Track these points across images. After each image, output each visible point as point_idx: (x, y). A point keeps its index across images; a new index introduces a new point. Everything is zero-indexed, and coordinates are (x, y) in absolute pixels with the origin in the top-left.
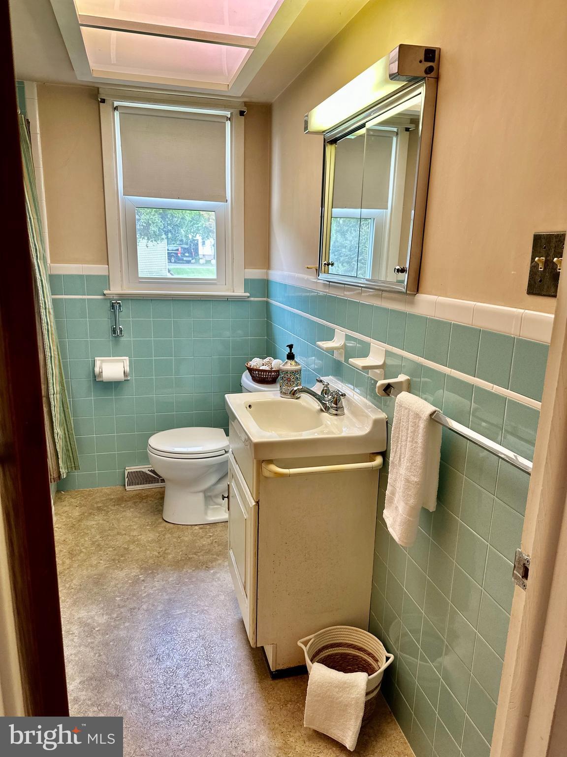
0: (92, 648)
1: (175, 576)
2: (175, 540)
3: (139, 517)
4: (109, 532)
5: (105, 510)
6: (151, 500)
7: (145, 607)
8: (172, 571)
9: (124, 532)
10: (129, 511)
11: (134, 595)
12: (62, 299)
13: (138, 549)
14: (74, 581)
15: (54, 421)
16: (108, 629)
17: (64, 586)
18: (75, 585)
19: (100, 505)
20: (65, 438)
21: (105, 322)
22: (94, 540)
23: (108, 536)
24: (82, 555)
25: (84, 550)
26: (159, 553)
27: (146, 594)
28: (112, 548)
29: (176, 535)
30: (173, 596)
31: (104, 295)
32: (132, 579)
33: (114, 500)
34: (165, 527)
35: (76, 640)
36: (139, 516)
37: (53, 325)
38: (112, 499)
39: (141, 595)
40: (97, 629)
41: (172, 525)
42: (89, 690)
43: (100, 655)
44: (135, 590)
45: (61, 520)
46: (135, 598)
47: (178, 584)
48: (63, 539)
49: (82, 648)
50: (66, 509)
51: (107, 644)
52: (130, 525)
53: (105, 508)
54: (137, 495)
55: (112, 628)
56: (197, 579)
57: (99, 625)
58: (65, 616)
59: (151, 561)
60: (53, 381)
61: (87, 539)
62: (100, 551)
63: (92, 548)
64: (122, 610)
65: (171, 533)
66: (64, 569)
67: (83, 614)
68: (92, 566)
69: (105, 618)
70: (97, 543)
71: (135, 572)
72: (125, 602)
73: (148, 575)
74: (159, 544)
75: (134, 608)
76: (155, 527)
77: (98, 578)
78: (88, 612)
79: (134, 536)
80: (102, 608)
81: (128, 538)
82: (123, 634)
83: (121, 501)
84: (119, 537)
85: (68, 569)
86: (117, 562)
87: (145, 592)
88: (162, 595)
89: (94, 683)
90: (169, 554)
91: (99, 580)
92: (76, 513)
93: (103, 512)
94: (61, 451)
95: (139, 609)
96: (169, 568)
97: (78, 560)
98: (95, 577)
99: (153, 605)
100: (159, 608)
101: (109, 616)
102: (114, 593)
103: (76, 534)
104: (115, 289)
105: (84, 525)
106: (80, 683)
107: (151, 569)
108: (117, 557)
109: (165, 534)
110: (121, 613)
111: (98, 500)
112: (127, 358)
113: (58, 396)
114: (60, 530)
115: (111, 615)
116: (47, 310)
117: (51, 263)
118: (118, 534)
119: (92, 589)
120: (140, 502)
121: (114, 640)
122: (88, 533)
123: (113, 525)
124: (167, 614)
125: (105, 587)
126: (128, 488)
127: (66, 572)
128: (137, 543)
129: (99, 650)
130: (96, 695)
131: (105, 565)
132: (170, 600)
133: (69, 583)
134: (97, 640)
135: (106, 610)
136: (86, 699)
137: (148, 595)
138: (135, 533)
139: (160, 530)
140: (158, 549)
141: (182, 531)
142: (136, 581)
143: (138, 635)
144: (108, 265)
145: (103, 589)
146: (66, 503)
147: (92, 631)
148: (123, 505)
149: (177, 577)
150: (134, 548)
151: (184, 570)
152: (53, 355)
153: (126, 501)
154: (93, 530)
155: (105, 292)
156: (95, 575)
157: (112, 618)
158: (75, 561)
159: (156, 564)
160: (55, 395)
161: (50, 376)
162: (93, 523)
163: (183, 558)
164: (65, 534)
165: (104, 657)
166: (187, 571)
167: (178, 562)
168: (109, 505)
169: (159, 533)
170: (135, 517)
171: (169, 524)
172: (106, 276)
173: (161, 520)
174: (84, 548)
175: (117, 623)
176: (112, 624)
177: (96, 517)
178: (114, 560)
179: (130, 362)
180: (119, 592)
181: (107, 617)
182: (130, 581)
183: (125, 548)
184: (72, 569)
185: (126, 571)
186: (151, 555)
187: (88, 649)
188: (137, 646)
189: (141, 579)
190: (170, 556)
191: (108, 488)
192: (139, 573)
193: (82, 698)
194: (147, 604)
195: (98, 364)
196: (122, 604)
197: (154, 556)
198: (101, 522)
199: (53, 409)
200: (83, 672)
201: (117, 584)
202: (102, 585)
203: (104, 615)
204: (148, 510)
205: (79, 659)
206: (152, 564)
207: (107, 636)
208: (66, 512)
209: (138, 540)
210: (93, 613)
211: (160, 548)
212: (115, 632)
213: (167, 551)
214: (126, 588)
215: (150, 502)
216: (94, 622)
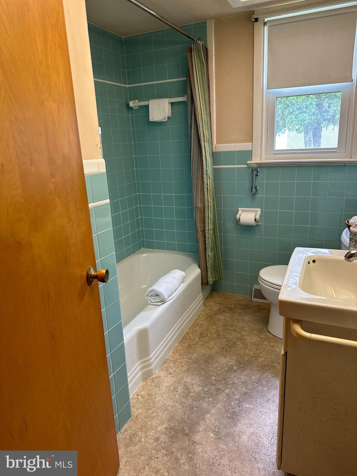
0: (183, 407)
1: (258, 376)
2: (269, 348)
3: (253, 323)
4: (229, 327)
5: (233, 311)
6: (265, 312)
7: (227, 391)
8: (257, 371)
9: (238, 330)
10: (248, 316)
11: (224, 379)
12: (221, 168)
13: (242, 346)
14: (194, 354)
15: (207, 247)
16: (198, 397)
17: (188, 356)
18: (193, 357)
19: (232, 306)
20: (215, 258)
21: (247, 183)
22: (218, 330)
23: (227, 329)
24: (207, 338)
25: (209, 335)
26: (254, 354)
27: (233, 382)
28: (226, 339)
29: (272, 344)
30: (250, 392)
31: (248, 164)
32: (228, 366)
33: (242, 306)
34: (266, 336)
35: (177, 397)
36: (252, 321)
37: (211, 186)
38: (241, 304)
39: (229, 381)
40: (191, 394)
41: (272, 335)
42: (168, 436)
43: (185, 414)
44: (227, 376)
45: (206, 310)
46: (224, 382)
47: (257, 384)
48: (201, 323)
49: (177, 404)
50: (212, 303)
51: (192, 408)
52: (244, 327)
53: (234, 309)
54: (257, 306)
55: (201, 398)
56: (272, 385)
57: (194, 392)
58: (178, 377)
59: (246, 358)
60: (208, 222)
61: (214, 328)
62: (218, 339)
63: (214, 335)
64: (212, 387)
65: (269, 342)
66: (193, 344)
67: (188, 380)
68: (208, 348)
69: (200, 388)
70: (218, 333)
71: (233, 362)
72: (217, 382)
73: (240, 368)
74: (258, 347)
75: (220, 390)
76: (260, 333)
77: (208, 358)
78: (192, 380)
79: (243, 335)
80: (201, 381)
81: (239, 336)
82: (205, 405)
83: (247, 307)
84: (234, 333)
85: (195, 344)
86: (225, 350)
87: (232, 380)
88: (242, 387)
89: (172, 433)
90: (261, 357)
91: (208, 360)
92: (216, 308)
93: (232, 312)
94: (211, 267)
95: (223, 391)
96: (257, 368)
97: (203, 341)
98: (207, 356)
99: (233, 393)
100: (236, 397)
101: (203, 389)
102: (213, 373)
103: (210, 322)
104: (256, 160)
105: (217, 317)
106: (165, 428)
107: (243, 364)
108: (226, 347)
109: (265, 341)
110: (211, 389)
111: (232, 303)
112: (259, 209)
113: (211, 231)
114: (202, 316)
115: (203, 388)
116: (208, 176)
117: (216, 144)
118: (234, 330)
119: (201, 364)
120: (258, 312)
121: (197, 407)
122: (216, 324)
123: (234, 323)
124: (239, 405)
125: (209, 366)
126: (254, 299)
127: (193, 347)
128: (243, 341)
129: (186, 410)
130: (169, 442)
131: (217, 350)
132: (246, 393)
133: (190, 355)
134: (188, 402)
135: (203, 383)
136: (162, 442)
137: (233, 383)
138: (245, 333)
139: (262, 336)
140: (255, 350)
141: (278, 343)
142: (230, 369)
143: (213, 411)
144: (252, 142)
145: (208, 367)
146: (212, 300)
147: (188, 394)
148: (246, 311)
149: (258, 377)
150: (239, 344)
151: (266, 374)
152: (209, 205)
153: (249, 308)
154: (220, 322)
155: (248, 162)
156: (208, 355)
157: (203, 391)
158: (201, 341)
159: (248, 362)
160: (209, 231)
161: (207, 219)
162: (223, 318)
163: (269, 364)
164: (203, 320)
165: (186, 416)
166: (267, 376)
167: (264, 366)
168: (237, 308)
169: (261, 339)
170: (250, 322)
171: (270, 334)
172: (250, 150)
173: (266, 330)
174: (209, 334)
175: (205, 395)
176: (202, 395)
177: (226, 314)
178: (223, 348)
179: (262, 212)
180: (216, 373)
181: (201, 388)
182: (226, 368)
183: (234, 342)
184: (197, 346)
185: (227, 359)
186: (248, 354)
187: (180, 407)
188: (210, 419)
189: (234, 369)
190: (260, 359)
191: (242, 296)
192: (234, 364)
193: (162, 439)
194: (229, 390)
195: (240, 212)
196: (214, 382)
197: (250, 355)
198: (228, 318)
199: (207, 239)
200: (170, 422)
201: (218, 367)
202: (209, 364)
203: (200, 386)
204: (261, 319)
205: (173, 411)
206: (246, 360)
207: (195, 403)
208: (211, 305)
209: (244, 339)
210: (194, 382)
211: (257, 350)
212: (201, 402)
213: (260, 354)
214: (222, 372)
215: (265, 313)
216: (192, 389)
